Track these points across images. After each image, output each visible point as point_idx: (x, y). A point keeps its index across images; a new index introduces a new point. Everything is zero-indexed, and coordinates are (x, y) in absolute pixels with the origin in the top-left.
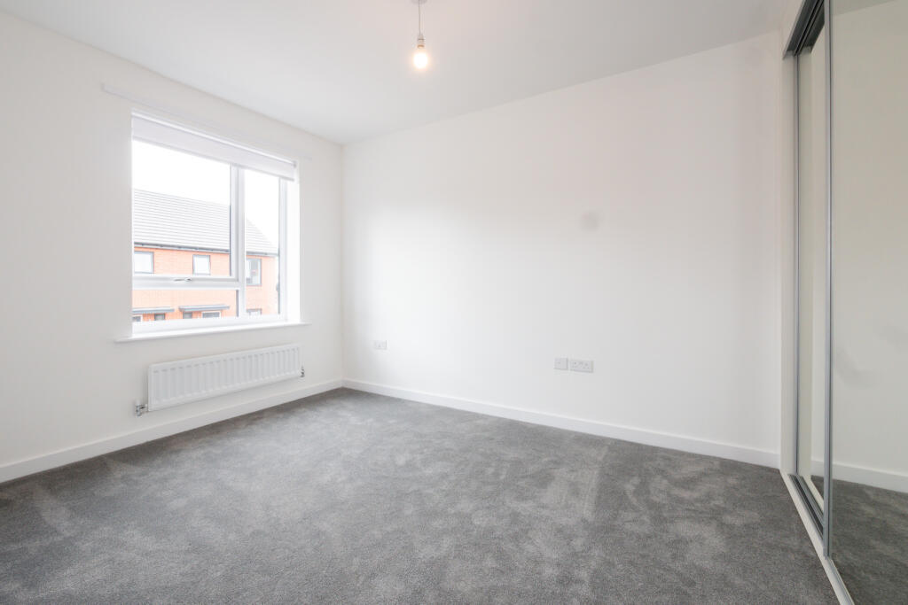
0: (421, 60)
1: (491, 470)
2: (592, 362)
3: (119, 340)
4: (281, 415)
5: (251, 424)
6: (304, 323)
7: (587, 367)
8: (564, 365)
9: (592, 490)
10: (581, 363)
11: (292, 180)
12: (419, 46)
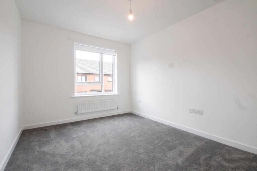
0: (131, 17)
1: (157, 142)
2: (202, 111)
3: (72, 97)
4: (110, 118)
5: (101, 120)
6: (118, 94)
7: (200, 113)
8: (192, 111)
9: (188, 155)
10: (198, 111)
11: (115, 56)
12: (130, 13)
